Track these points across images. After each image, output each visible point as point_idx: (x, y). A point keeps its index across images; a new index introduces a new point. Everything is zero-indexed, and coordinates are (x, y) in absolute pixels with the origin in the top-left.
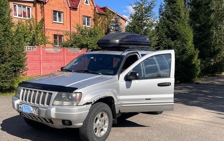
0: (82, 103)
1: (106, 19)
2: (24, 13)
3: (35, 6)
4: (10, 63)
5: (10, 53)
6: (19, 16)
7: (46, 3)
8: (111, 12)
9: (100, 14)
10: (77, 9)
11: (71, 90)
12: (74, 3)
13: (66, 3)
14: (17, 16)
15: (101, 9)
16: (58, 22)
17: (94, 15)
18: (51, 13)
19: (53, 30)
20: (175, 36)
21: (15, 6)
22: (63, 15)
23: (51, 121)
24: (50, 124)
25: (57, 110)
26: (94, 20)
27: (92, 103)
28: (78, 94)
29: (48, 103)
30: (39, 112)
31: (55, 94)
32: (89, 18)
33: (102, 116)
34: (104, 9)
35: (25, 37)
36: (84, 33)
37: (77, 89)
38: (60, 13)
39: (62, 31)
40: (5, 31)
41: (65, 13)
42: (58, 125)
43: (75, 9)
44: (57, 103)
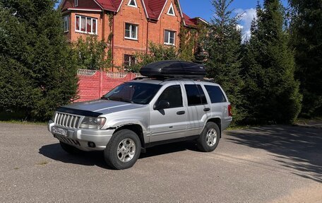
0: (105, 127)
1: (197, 35)
2: (89, 27)
3: (102, 17)
4: (60, 90)
5: (61, 78)
6: (82, 30)
7: (116, 13)
8: (204, 24)
9: (189, 28)
10: (157, 21)
11: (97, 115)
12: (154, 13)
13: (143, 14)
14: (80, 31)
15: (191, 20)
16: (130, 38)
17: (181, 29)
18: (123, 26)
19: (124, 49)
20: (269, 62)
21: (77, 18)
22: (138, 30)
23: (78, 142)
24: (78, 146)
25: (82, 132)
26: (180, 36)
27: (115, 128)
28: (103, 119)
29: (76, 127)
30: (68, 133)
31: (83, 118)
32: (172, 33)
33: (128, 142)
34: (195, 20)
35: (84, 59)
36: (158, 54)
37: (102, 114)
38: (134, 27)
39: (135, 50)
40: (55, 53)
41: (141, 26)
42: (84, 147)
43: (155, 21)
44: (84, 126)
